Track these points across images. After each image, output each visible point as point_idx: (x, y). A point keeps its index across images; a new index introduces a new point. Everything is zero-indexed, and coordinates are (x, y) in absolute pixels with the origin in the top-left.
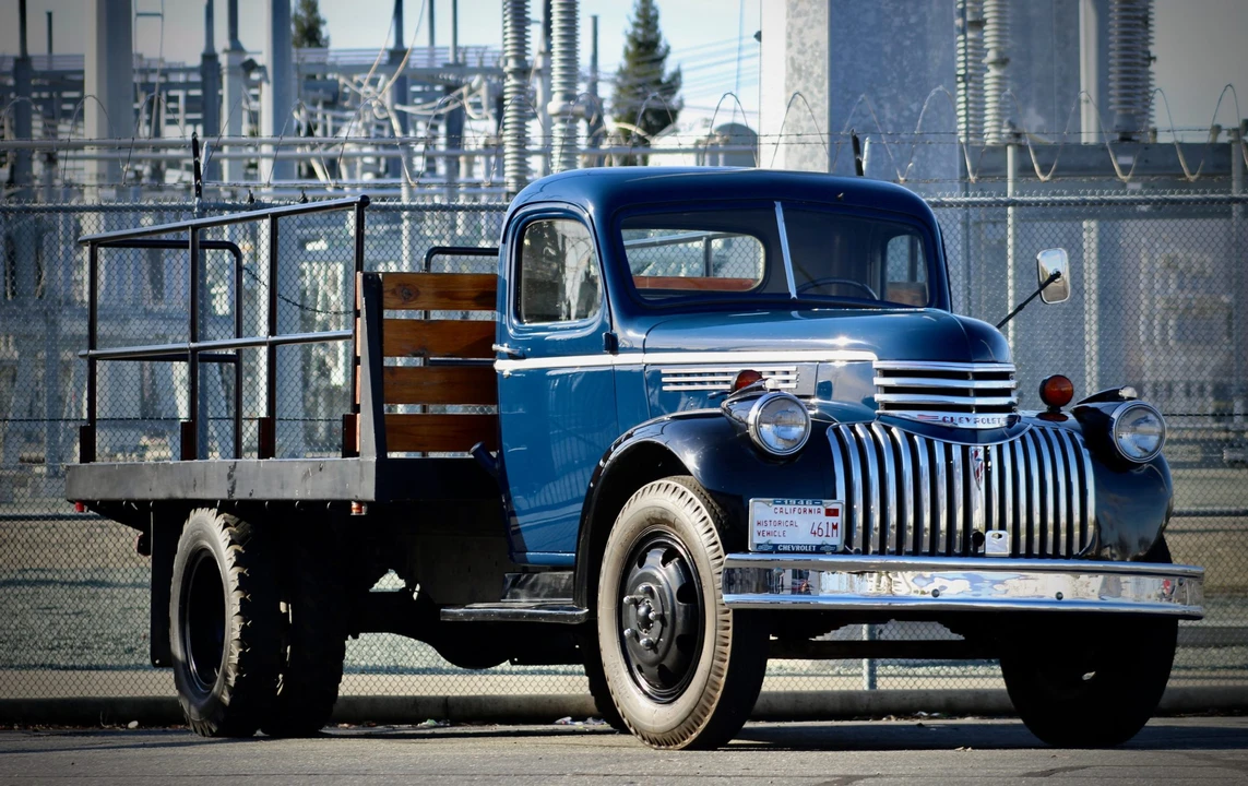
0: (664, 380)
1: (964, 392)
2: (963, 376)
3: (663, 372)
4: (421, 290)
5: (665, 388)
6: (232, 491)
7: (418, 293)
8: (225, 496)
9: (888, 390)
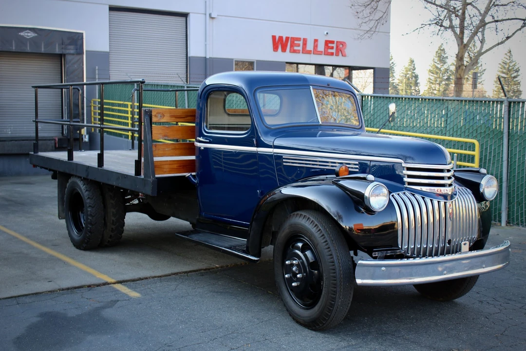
0: (284, 160)
1: (442, 178)
2: (441, 171)
3: (283, 157)
4: (165, 115)
5: (284, 164)
6: (88, 175)
7: (164, 116)
8: (85, 177)
9: (409, 176)
